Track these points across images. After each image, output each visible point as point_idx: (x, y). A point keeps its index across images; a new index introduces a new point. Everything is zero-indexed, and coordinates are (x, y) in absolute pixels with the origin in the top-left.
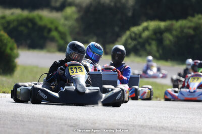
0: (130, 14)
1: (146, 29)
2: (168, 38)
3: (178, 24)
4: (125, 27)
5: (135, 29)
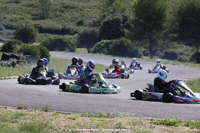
0: (98, 37)
1: (103, 43)
2: (111, 46)
3: (115, 41)
4: (95, 42)
5: (98, 43)
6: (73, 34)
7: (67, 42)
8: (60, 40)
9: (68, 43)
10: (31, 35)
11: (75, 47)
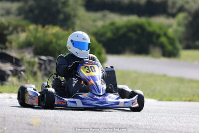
6: (173, 16)
7: (158, 31)
8: (141, 27)
9: (159, 36)
10: (64, 13)
11: (179, 46)
